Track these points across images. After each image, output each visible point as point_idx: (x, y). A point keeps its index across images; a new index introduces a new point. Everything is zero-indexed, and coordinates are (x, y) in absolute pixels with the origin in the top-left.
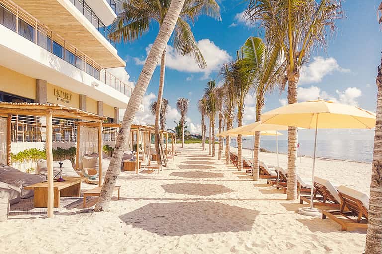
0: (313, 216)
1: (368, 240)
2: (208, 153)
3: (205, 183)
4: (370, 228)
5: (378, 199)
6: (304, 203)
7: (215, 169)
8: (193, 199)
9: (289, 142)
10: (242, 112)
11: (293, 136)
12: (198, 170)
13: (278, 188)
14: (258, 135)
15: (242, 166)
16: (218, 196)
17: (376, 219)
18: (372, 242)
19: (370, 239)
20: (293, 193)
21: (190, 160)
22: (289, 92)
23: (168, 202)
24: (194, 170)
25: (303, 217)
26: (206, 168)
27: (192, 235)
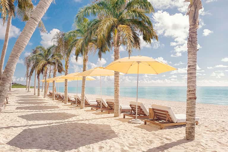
0: (139, 124)
1: (188, 130)
2: (33, 94)
3: (50, 112)
4: (189, 123)
5: (193, 107)
6: (125, 118)
7: (48, 103)
8: (55, 123)
9: (115, 81)
10: (68, 65)
11: (117, 78)
12: (36, 105)
13: (102, 111)
14: (85, 79)
15: (67, 101)
16: (70, 119)
17: (192, 117)
18: (191, 131)
19: (189, 129)
20: (118, 112)
21: (23, 99)
22: (115, 52)
23: (37, 127)
24: (33, 105)
25: (136, 125)
26: (41, 103)
27: (84, 147)
